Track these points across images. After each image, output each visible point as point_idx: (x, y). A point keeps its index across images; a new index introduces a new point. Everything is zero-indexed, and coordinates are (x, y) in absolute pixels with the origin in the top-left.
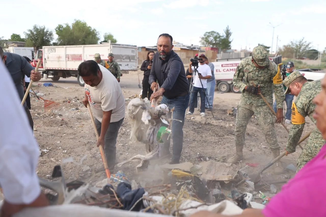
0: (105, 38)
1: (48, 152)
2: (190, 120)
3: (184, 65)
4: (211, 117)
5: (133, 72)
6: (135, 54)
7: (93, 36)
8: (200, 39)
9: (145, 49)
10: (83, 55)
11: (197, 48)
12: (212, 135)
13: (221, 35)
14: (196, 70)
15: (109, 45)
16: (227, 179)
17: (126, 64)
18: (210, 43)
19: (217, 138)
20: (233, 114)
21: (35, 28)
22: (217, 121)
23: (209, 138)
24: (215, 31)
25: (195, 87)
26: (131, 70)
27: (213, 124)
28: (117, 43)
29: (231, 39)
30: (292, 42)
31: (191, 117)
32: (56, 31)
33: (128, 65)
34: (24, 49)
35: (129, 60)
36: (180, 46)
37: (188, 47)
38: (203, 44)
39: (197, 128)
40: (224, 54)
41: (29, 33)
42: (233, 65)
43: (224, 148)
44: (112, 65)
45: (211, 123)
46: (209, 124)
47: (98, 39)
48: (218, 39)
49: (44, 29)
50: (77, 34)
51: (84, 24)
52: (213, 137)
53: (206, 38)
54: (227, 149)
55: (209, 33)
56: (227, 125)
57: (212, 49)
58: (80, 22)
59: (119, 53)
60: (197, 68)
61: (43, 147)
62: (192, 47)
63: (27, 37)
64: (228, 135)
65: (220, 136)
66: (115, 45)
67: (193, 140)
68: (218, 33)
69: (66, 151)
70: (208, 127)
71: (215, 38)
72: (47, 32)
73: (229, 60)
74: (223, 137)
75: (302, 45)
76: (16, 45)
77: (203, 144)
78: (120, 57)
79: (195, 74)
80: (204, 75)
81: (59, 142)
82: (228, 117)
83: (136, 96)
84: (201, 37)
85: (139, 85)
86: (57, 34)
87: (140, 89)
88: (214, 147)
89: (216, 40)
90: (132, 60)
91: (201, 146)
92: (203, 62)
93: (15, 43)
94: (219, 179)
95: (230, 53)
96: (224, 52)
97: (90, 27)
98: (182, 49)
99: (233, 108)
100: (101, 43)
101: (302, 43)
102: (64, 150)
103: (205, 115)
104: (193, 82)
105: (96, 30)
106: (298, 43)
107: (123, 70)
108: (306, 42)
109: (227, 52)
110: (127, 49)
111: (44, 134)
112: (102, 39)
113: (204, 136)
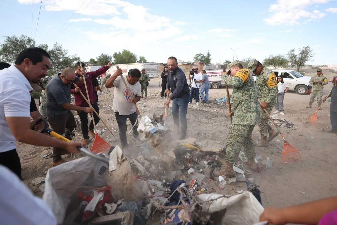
0: (140, 59)
1: (105, 131)
2: (190, 108)
3: (185, 73)
4: (202, 105)
5: (156, 78)
6: (157, 68)
7: (133, 58)
8: (193, 58)
9: (162, 65)
10: (127, 70)
11: (192, 63)
12: (204, 118)
13: (205, 56)
14: (193, 78)
15: (142, 63)
16: (218, 151)
17: (152, 73)
18: (199, 60)
19: (207, 120)
20: (215, 103)
21: (102, 55)
22: (206, 108)
23: (203, 120)
24: (201, 53)
25: (192, 87)
26: (155, 77)
27: (204, 110)
28: (147, 62)
29: (210, 58)
30: (244, 59)
31: (191, 105)
32: (114, 56)
33: (153, 74)
34: (96, 67)
35: (153, 71)
36: (182, 62)
37: (186, 63)
38: (195, 61)
39: (195, 114)
40: (207, 66)
41: (99, 58)
42: (213, 73)
43: (213, 127)
44: (144, 76)
45: (203, 109)
46: (202, 110)
47: (137, 60)
48: (203, 58)
49: (107, 55)
50: (124, 57)
51: (128, 52)
52: (205, 119)
53: (197, 58)
54: (214, 127)
55: (198, 55)
56: (213, 111)
57: (200, 63)
58: (127, 50)
59: (148, 68)
60: (194, 76)
61: (103, 128)
62: (189, 63)
63: (98, 60)
64: (214, 117)
65: (209, 118)
66: (146, 63)
67: (193, 122)
68: (203, 55)
69: (116, 130)
70: (201, 113)
71: (202, 57)
72: (109, 57)
73: (210, 70)
74: (211, 119)
75: (250, 60)
76: (92, 65)
77: (199, 124)
78: (148, 70)
79: (192, 80)
80: (197, 80)
81: (112, 124)
82: (212, 105)
83: (158, 93)
84: (194, 57)
85: (160, 86)
86: (114, 57)
87: (160, 88)
88: (206, 126)
89: (202, 59)
90: (155, 72)
91: (198, 126)
92: (197, 72)
93: (92, 64)
94: (213, 150)
95: (210, 65)
96: (207, 65)
97: (132, 53)
98: (183, 64)
99: (215, 99)
100: (138, 62)
101: (249, 60)
102: (115, 129)
103: (199, 104)
104: (192, 85)
105: (135, 55)
106: (247, 60)
107: (150, 77)
108: (251, 59)
109: (209, 65)
110: (153, 65)
111: (104, 119)
112: (139, 60)
113: (199, 118)
